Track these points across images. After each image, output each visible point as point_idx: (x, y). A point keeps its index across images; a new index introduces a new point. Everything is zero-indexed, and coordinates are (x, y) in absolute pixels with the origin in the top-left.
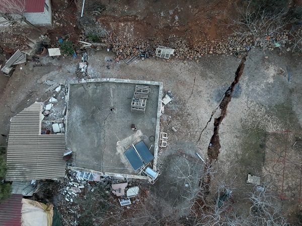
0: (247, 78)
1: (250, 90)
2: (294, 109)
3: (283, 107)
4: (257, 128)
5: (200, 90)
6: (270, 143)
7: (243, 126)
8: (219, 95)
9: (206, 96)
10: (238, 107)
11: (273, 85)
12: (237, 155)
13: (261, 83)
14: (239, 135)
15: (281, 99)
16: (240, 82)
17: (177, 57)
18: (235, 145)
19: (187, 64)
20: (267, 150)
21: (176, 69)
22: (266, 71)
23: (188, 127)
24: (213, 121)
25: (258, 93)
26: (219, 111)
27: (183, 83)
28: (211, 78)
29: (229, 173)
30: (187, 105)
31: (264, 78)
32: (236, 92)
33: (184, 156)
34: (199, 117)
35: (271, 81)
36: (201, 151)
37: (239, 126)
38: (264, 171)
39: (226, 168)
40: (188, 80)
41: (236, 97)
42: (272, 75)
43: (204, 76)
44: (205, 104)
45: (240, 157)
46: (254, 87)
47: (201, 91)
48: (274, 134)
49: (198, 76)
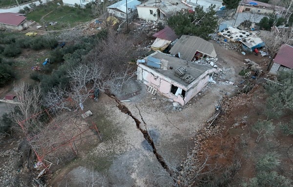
0: (151, 161)
1: (140, 155)
2: (97, 173)
3: (106, 167)
4: (110, 138)
5: (168, 127)
6: (94, 138)
7: (120, 132)
8: (154, 135)
9: (161, 127)
10: (135, 138)
11: (128, 174)
12: (109, 116)
13: (138, 167)
14: (118, 125)
15: (113, 170)
16: (152, 153)
17: (205, 128)
18: (115, 119)
19: (195, 131)
20: (92, 133)
21: (195, 123)
22: (145, 179)
23: (149, 106)
24: (140, 120)
25: (133, 158)
26: (144, 128)
27: (181, 121)
28: (172, 139)
29: (104, 106)
30: (163, 114)
31: (141, 172)
32: (147, 145)
33: (134, 94)
34: (150, 115)
35: (133, 176)
36: (129, 103)
37: (123, 130)
38: (85, 123)
39: (108, 107)
40: (181, 125)
41: (143, 142)
42: (137, 181)
43: (177, 136)
44: (156, 123)
45: (105, 117)
46: (140, 160)
47: (166, 127)
48: (96, 145)
49: (179, 132)
